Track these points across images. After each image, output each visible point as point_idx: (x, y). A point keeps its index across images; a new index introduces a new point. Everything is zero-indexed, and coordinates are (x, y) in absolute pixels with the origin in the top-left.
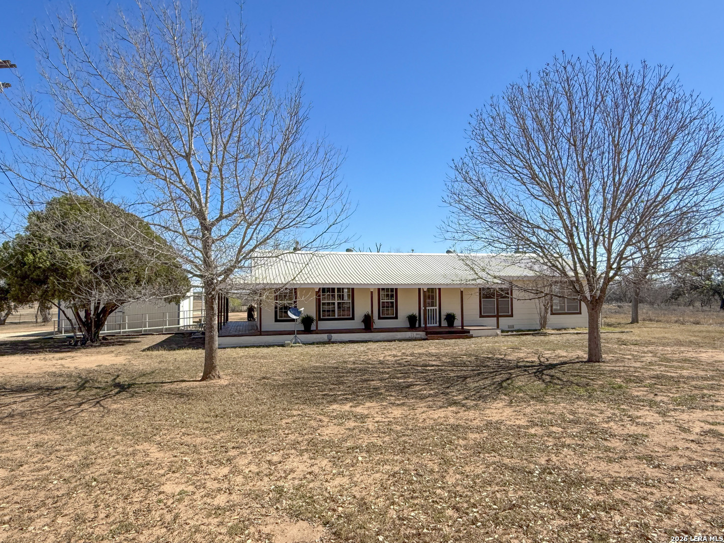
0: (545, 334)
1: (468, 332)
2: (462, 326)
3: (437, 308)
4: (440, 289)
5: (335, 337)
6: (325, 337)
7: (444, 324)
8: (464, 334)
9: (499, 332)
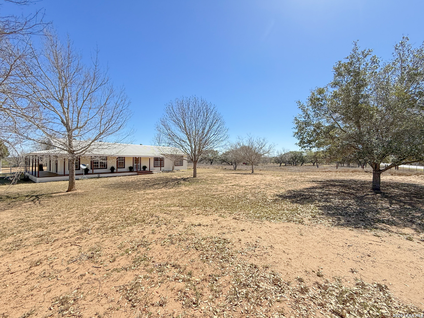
0: (174, 172)
1: (152, 172)
2: (150, 170)
3: (140, 164)
4: (141, 158)
5: (101, 175)
6: (97, 175)
7: (142, 169)
8: (150, 172)
9: (161, 172)
